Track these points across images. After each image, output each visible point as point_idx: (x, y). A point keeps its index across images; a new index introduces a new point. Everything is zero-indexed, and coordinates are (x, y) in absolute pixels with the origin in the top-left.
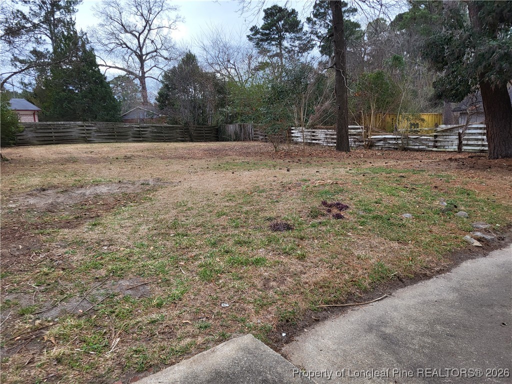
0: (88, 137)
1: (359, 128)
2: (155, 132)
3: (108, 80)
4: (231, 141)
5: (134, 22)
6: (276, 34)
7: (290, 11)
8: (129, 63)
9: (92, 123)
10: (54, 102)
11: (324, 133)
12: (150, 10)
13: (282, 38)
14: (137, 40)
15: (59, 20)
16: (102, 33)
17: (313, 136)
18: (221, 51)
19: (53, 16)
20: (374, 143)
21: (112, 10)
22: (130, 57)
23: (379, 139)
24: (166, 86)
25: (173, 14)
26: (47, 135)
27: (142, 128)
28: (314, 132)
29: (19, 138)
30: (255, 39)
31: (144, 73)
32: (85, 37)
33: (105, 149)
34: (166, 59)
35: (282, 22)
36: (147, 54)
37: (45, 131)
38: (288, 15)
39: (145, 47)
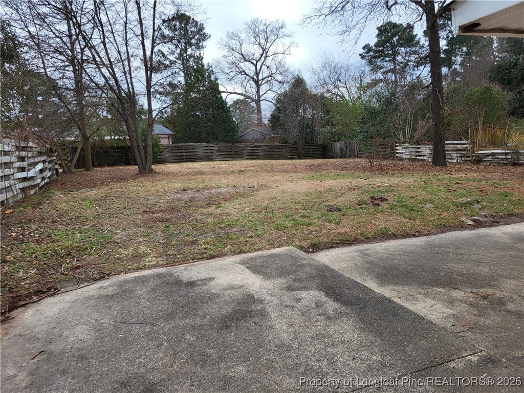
0: (211, 156)
1: (465, 144)
2: (267, 151)
3: (229, 105)
4: (337, 158)
5: (253, 50)
6: (390, 50)
7: (405, 26)
8: (247, 88)
9: (214, 144)
10: (184, 126)
11: (429, 149)
12: (267, 39)
13: (396, 53)
14: (254, 67)
15: (191, 56)
16: (225, 65)
17: (418, 152)
18: (332, 71)
19: (186, 53)
20: (481, 158)
21: (234, 43)
22: (248, 83)
23: (487, 154)
24: (278, 109)
25: (287, 41)
26: (179, 154)
27: (255, 147)
28: (418, 148)
29: (159, 157)
30: (368, 56)
31: (259, 97)
32: (210, 69)
33: (224, 165)
34: (280, 82)
35: (397, 38)
36: (263, 79)
37: (178, 151)
38: (403, 30)
39: (261, 72)
